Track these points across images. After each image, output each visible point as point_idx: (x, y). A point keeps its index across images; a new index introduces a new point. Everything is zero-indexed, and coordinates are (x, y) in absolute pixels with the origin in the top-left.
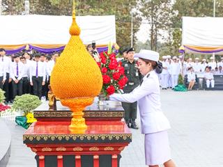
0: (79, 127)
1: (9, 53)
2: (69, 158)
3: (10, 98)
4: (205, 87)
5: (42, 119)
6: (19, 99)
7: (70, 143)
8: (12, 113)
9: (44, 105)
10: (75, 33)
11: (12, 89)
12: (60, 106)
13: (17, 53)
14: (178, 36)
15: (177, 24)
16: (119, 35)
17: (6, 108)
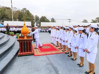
0: (26, 38)
1: (15, 27)
2: (24, 43)
3: (15, 34)
4: (44, 32)
5: (20, 37)
6: (16, 34)
7: (24, 40)
8: (15, 36)
9: (20, 35)
10: (24, 25)
11: (15, 32)
12: (23, 35)
13: (16, 27)
14: (40, 25)
15: (40, 23)
16: (32, 24)
17: (14, 35)
